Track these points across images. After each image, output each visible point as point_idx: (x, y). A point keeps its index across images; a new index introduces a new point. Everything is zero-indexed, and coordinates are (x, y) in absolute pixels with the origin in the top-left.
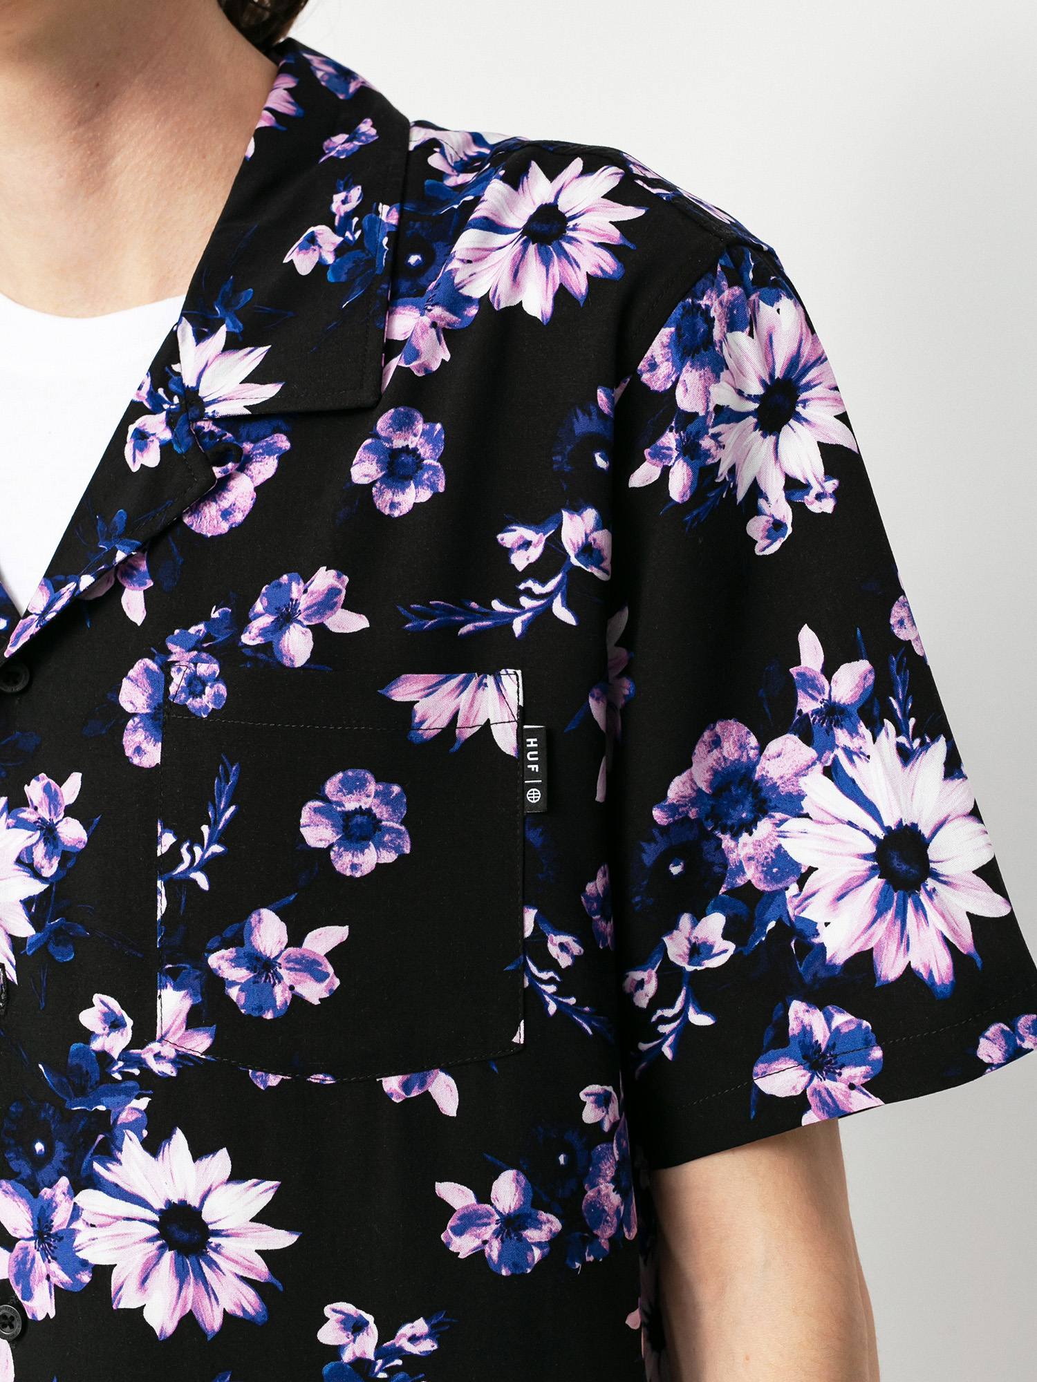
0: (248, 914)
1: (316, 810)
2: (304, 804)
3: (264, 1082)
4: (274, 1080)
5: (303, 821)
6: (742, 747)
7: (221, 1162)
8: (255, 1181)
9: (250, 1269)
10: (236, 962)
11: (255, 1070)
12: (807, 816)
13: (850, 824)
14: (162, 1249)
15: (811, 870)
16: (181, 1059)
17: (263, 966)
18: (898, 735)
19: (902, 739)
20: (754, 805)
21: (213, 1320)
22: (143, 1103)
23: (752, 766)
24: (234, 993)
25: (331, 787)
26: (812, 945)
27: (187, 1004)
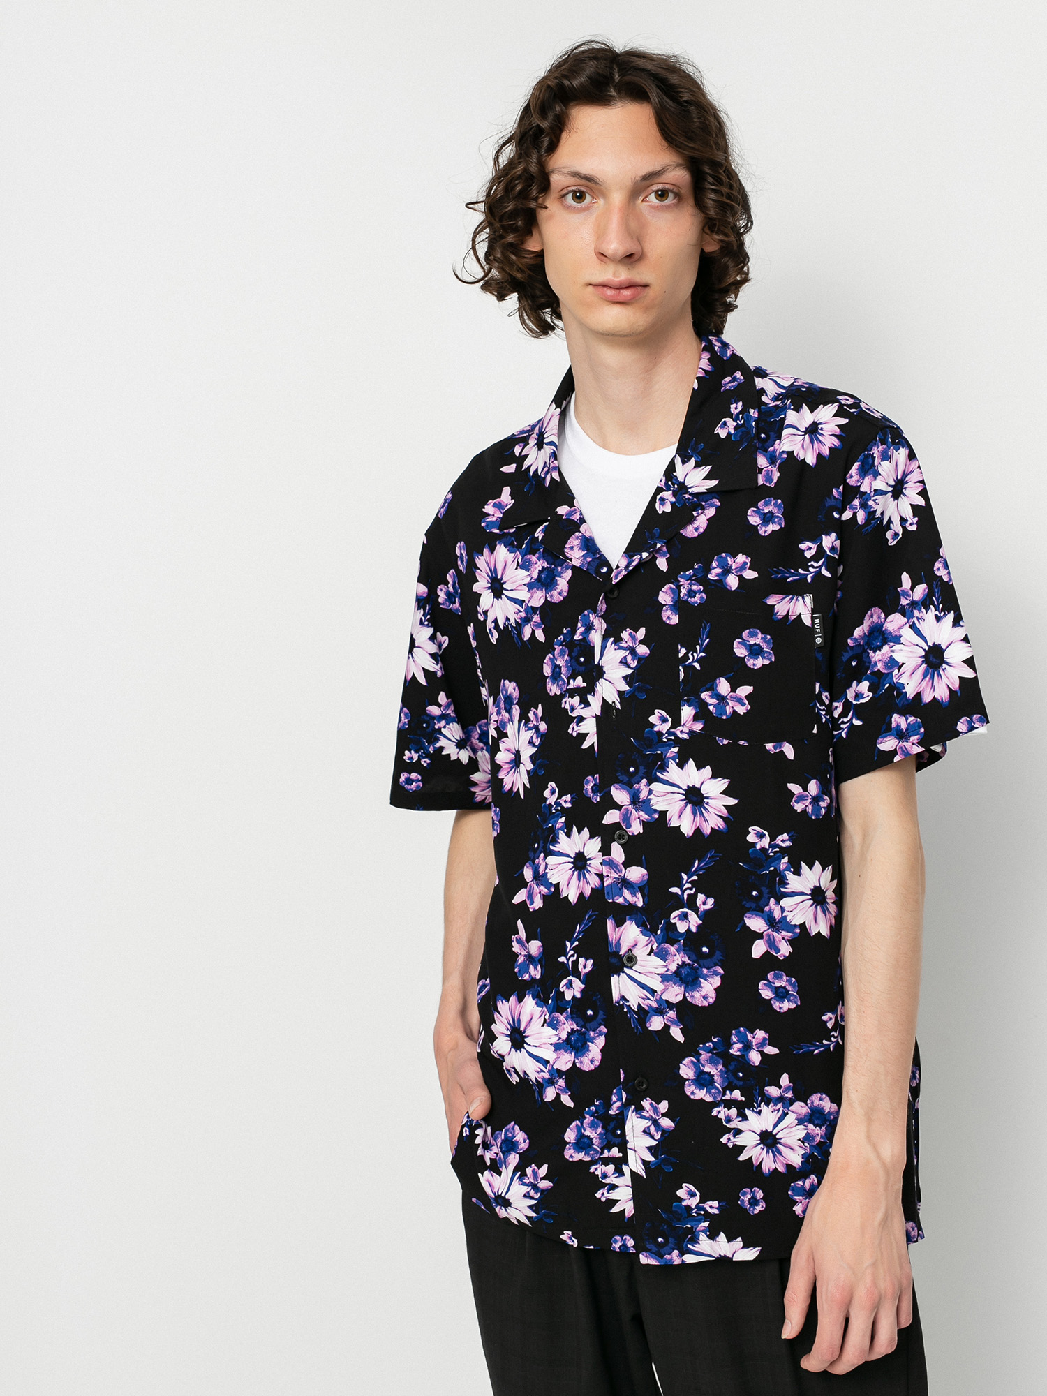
0: (715, 679)
1: (739, 643)
2: (735, 640)
3: (722, 742)
4: (725, 742)
5: (734, 646)
6: (879, 618)
7: (708, 771)
8: (720, 779)
9: (720, 812)
10: (712, 697)
11: (719, 737)
12: (902, 644)
13: (917, 645)
14: (686, 804)
15: (903, 664)
16: (691, 733)
17: (721, 699)
18: (935, 611)
19: (937, 612)
20: (882, 640)
21: (707, 830)
22: (676, 749)
23: (882, 625)
24: (711, 708)
25: (745, 634)
26: (901, 692)
27: (694, 712)
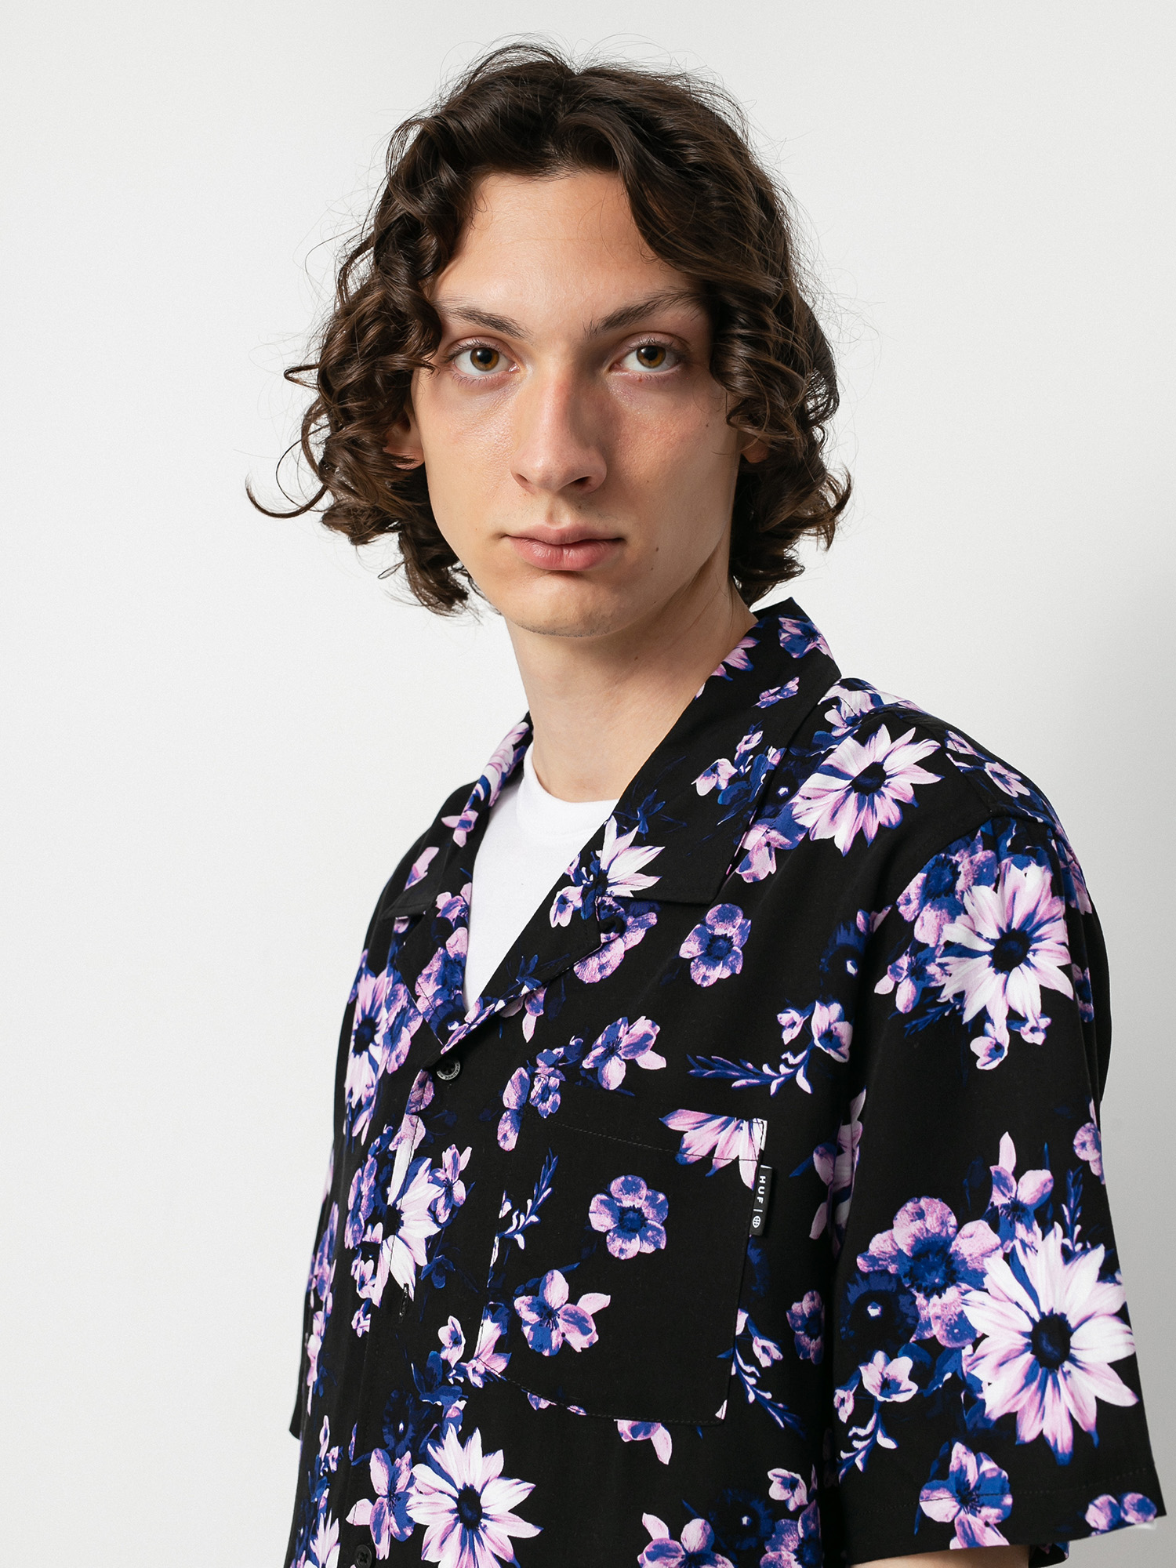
0: (544, 1274)
1: (602, 1202)
4: (544, 1404)
5: (591, 1208)
6: (943, 1223)
8: (518, 1480)
10: (531, 1307)
11: (531, 1393)
12: (986, 1291)
13: (1017, 1304)
14: (456, 1520)
15: (984, 1336)
16: (488, 1374)
17: (549, 1315)
18: (1065, 1236)
19: (1067, 1242)
20: (946, 1274)
22: (462, 1405)
23: (948, 1241)
24: (526, 1331)
25: (615, 1186)
26: (977, 1399)
27: (497, 1334)
